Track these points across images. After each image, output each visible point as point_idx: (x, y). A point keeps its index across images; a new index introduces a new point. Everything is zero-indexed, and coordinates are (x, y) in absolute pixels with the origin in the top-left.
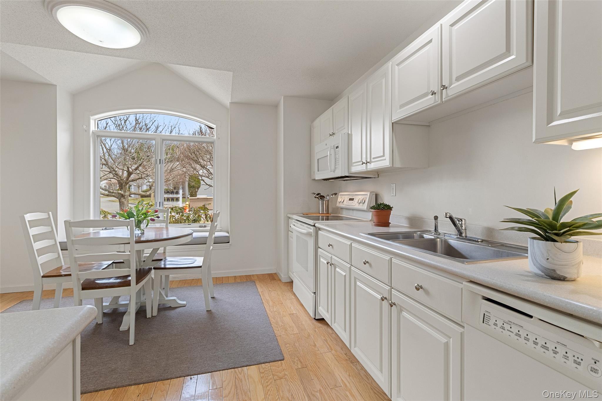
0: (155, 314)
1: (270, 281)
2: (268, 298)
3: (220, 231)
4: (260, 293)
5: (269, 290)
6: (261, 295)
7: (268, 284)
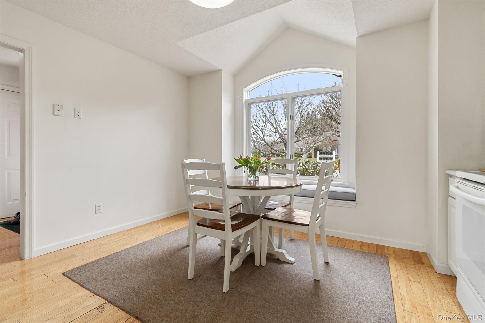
0: (264, 263)
1: (413, 264)
2: (404, 293)
3: (347, 186)
4: (392, 278)
5: (410, 280)
6: (393, 283)
7: (410, 267)
